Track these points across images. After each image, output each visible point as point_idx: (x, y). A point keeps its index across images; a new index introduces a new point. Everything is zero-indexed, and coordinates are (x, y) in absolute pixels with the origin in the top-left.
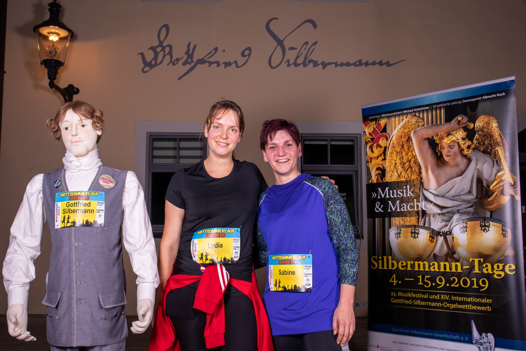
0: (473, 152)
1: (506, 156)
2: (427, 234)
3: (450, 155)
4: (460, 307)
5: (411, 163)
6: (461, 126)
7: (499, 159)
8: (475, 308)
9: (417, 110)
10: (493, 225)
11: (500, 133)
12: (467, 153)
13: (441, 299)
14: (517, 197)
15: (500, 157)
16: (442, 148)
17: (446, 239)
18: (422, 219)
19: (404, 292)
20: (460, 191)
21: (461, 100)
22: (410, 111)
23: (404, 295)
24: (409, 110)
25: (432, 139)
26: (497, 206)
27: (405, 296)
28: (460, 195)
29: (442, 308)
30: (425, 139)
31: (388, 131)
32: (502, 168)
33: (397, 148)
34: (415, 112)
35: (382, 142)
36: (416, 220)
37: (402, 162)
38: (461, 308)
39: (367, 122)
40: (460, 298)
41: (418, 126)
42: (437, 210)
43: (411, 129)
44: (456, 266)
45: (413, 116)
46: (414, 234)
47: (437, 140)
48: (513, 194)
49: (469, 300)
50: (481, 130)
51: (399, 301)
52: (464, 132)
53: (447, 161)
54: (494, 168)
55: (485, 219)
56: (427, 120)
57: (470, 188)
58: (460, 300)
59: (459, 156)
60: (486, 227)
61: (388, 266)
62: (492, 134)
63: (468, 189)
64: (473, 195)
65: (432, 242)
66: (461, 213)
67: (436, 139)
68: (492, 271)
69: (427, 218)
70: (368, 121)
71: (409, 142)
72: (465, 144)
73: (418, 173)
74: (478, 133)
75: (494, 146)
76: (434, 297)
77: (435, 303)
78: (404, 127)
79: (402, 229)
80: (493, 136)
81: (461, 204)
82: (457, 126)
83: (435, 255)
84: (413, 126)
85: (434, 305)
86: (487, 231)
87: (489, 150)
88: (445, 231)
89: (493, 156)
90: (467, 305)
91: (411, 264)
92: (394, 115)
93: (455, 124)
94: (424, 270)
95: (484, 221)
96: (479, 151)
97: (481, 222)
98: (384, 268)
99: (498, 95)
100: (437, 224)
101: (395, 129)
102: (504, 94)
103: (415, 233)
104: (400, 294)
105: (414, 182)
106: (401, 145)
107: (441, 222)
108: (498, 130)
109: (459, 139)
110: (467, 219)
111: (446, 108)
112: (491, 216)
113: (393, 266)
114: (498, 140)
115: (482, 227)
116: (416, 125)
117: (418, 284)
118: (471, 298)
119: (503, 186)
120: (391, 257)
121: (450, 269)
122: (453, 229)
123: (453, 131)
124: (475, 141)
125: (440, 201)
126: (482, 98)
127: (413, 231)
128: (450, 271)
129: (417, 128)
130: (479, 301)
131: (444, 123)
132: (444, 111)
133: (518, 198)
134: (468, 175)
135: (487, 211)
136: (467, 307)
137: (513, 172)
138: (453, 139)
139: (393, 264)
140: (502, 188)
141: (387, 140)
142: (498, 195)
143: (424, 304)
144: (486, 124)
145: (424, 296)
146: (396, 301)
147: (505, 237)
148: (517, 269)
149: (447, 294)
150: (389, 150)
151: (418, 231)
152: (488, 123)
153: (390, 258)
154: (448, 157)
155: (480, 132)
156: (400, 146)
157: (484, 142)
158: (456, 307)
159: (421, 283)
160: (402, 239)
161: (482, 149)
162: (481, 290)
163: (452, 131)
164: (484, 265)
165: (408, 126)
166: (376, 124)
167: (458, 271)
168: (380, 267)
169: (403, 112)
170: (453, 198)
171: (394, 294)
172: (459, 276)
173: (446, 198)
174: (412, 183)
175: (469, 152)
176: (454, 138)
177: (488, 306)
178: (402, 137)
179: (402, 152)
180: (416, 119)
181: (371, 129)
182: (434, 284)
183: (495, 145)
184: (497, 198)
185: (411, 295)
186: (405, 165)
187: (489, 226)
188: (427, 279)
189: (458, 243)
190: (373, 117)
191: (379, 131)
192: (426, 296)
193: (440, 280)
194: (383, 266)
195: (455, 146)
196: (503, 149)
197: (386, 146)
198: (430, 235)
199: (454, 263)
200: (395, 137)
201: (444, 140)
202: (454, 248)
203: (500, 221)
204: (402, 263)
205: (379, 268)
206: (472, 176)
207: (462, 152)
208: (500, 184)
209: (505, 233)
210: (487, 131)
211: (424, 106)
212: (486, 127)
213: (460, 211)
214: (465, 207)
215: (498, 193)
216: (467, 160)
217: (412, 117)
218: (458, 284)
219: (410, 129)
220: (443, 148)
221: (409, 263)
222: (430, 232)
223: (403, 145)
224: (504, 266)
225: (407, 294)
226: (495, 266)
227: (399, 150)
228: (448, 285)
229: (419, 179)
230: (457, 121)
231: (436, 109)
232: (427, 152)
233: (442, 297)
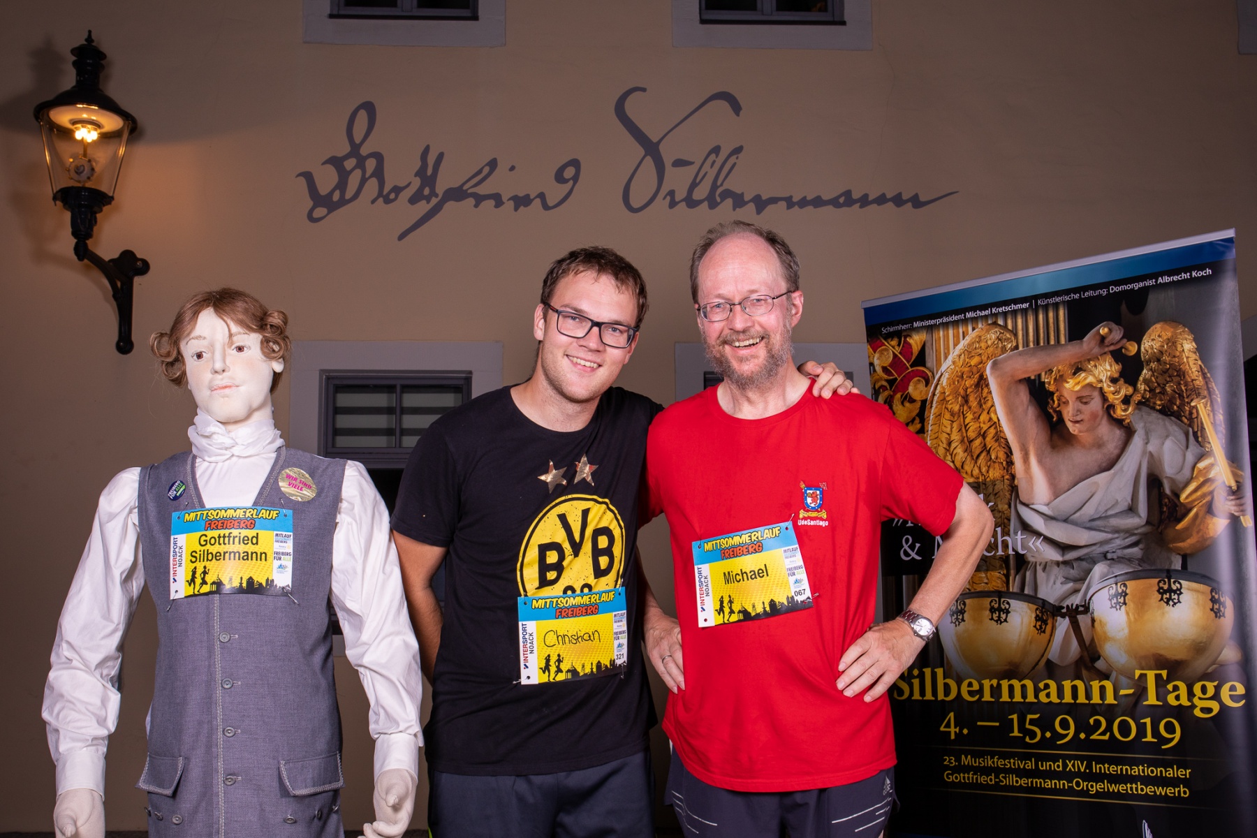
0: (1137, 411)
1: (1218, 422)
2: (1029, 611)
3: (1082, 420)
4: (1113, 790)
5: (988, 439)
6: (1106, 349)
7: (1200, 428)
8: (1149, 790)
9: (1000, 310)
10: (1189, 589)
11: (1200, 366)
12: (1123, 414)
13: (1068, 770)
14: (1245, 520)
15: (1202, 423)
16: (1061, 404)
17: (1075, 625)
18: (1017, 577)
19: (976, 755)
20: (1108, 507)
21: (1105, 285)
22: (984, 313)
23: (975, 763)
24: (980, 311)
25: (1037, 382)
26: (1198, 542)
27: (977, 764)
28: (1107, 517)
29: (1070, 792)
30: (1020, 381)
31: (930, 361)
32: (1207, 450)
33: (952, 404)
34: (996, 315)
35: (916, 389)
36: (1001, 579)
37: (966, 439)
38: (1116, 791)
39: (878, 341)
40: (1113, 768)
41: (1004, 350)
42: (1053, 555)
43: (987, 356)
44: (1102, 689)
45: (989, 325)
46: (997, 612)
47: (1049, 383)
48: (1236, 514)
49: (1136, 771)
50: (1154, 358)
51: (964, 778)
52: (1113, 363)
53: (1075, 433)
54: (1189, 450)
55: (1169, 574)
56: (1025, 334)
57: (1132, 500)
58: (1113, 771)
59: (1105, 421)
60: (1173, 594)
61: (935, 693)
62: (1183, 369)
63: (1127, 501)
64: (1140, 517)
65: (1041, 632)
66: (1111, 561)
67: (1046, 380)
68: (1190, 699)
69: (1028, 574)
70: (879, 339)
71: (982, 389)
72: (1116, 394)
73: (1004, 463)
74: (1148, 365)
75: (1188, 397)
76: (1050, 765)
77: (1053, 782)
78: (968, 352)
79: (967, 601)
80: (1184, 373)
81: (1111, 539)
82: (1096, 350)
83: (1049, 662)
84: (990, 350)
85: (1050, 786)
86: (1175, 604)
87: (1175, 407)
88: (1072, 605)
89: (1186, 421)
90: (1131, 784)
91: (992, 686)
92: (943, 324)
93: (1093, 343)
94: (1023, 700)
95: (1166, 580)
96: (1151, 408)
97: (1159, 582)
98: (925, 698)
99: (1194, 274)
100: (1052, 589)
101: (946, 358)
102: (1209, 271)
103: (1000, 610)
104: (966, 758)
105: (995, 485)
106: (963, 397)
107: (1061, 583)
108: (1197, 358)
109: (1104, 380)
110: (1126, 573)
111: (1070, 305)
112: (1184, 566)
113: (947, 692)
114: (1197, 382)
115: (1162, 594)
116: (996, 347)
117: (1011, 735)
118: (1141, 768)
119: (1211, 493)
120: (942, 669)
121: (1088, 696)
122: (1092, 599)
123: (1089, 360)
124: (1141, 384)
125: (1060, 533)
126: (1156, 282)
127: (996, 606)
128: (1088, 702)
129: (1000, 355)
130: (1159, 775)
131: (1066, 342)
132: (1064, 314)
133: (1248, 521)
134: (1125, 469)
135: (1174, 554)
136: (1131, 788)
137: (1233, 458)
138: (1088, 381)
139: (947, 687)
140: (1208, 498)
141: (927, 383)
142: (1201, 514)
143: (1024, 783)
144: (1167, 344)
145: (1025, 764)
146: (956, 778)
147: (1219, 618)
148: (1248, 696)
149: (1081, 758)
150: (933, 408)
151: (1007, 606)
152: (1172, 342)
153: (940, 671)
154: (1077, 425)
155: (1154, 362)
156: (960, 399)
157: (1164, 387)
158: (1104, 788)
159: (1016, 733)
160: (968, 624)
161: (1159, 406)
162: (1163, 747)
163: (1085, 361)
164: (1170, 687)
165: (978, 350)
166: (899, 345)
167: (1105, 702)
168: (917, 696)
169: (965, 316)
170: (1090, 525)
171: (950, 760)
172: (1110, 712)
173: (1075, 523)
174: (990, 490)
175: (1128, 413)
176: (1090, 379)
177: (1181, 786)
178: (965, 377)
179: (965, 413)
180: (998, 333)
181: (889, 357)
182: (1048, 735)
183: (1190, 394)
184: (1198, 522)
185: (993, 762)
186: (971, 444)
187: (1180, 590)
188: (1032, 722)
189: (1105, 633)
190: (891, 329)
191: (908, 362)
192: (1030, 765)
193: (1064, 724)
194: (923, 693)
195: (1092, 399)
196: (1208, 405)
197: (927, 399)
198: (1037, 616)
199: (1098, 681)
200: (946, 375)
201: (1068, 382)
202: (1096, 647)
203: (1206, 577)
204: (970, 685)
205: (913, 698)
206: (1135, 471)
207: (1112, 412)
208: (1205, 489)
209: (1219, 607)
210: (1170, 361)
211: (1016, 301)
212: (1169, 351)
213: (1109, 556)
214: (1120, 545)
215: (1200, 510)
216: (1122, 430)
217: (988, 327)
218: (1108, 733)
219: (984, 358)
220: (1064, 403)
221: (987, 684)
222: (1036, 607)
223: (967, 395)
224: (1218, 688)
225: (984, 761)
226: (1197, 688)
227: (956, 408)
228: (1082, 736)
229: (1008, 479)
230: (1098, 338)
231: (1046, 308)
232: (1026, 412)
233: (1070, 766)
